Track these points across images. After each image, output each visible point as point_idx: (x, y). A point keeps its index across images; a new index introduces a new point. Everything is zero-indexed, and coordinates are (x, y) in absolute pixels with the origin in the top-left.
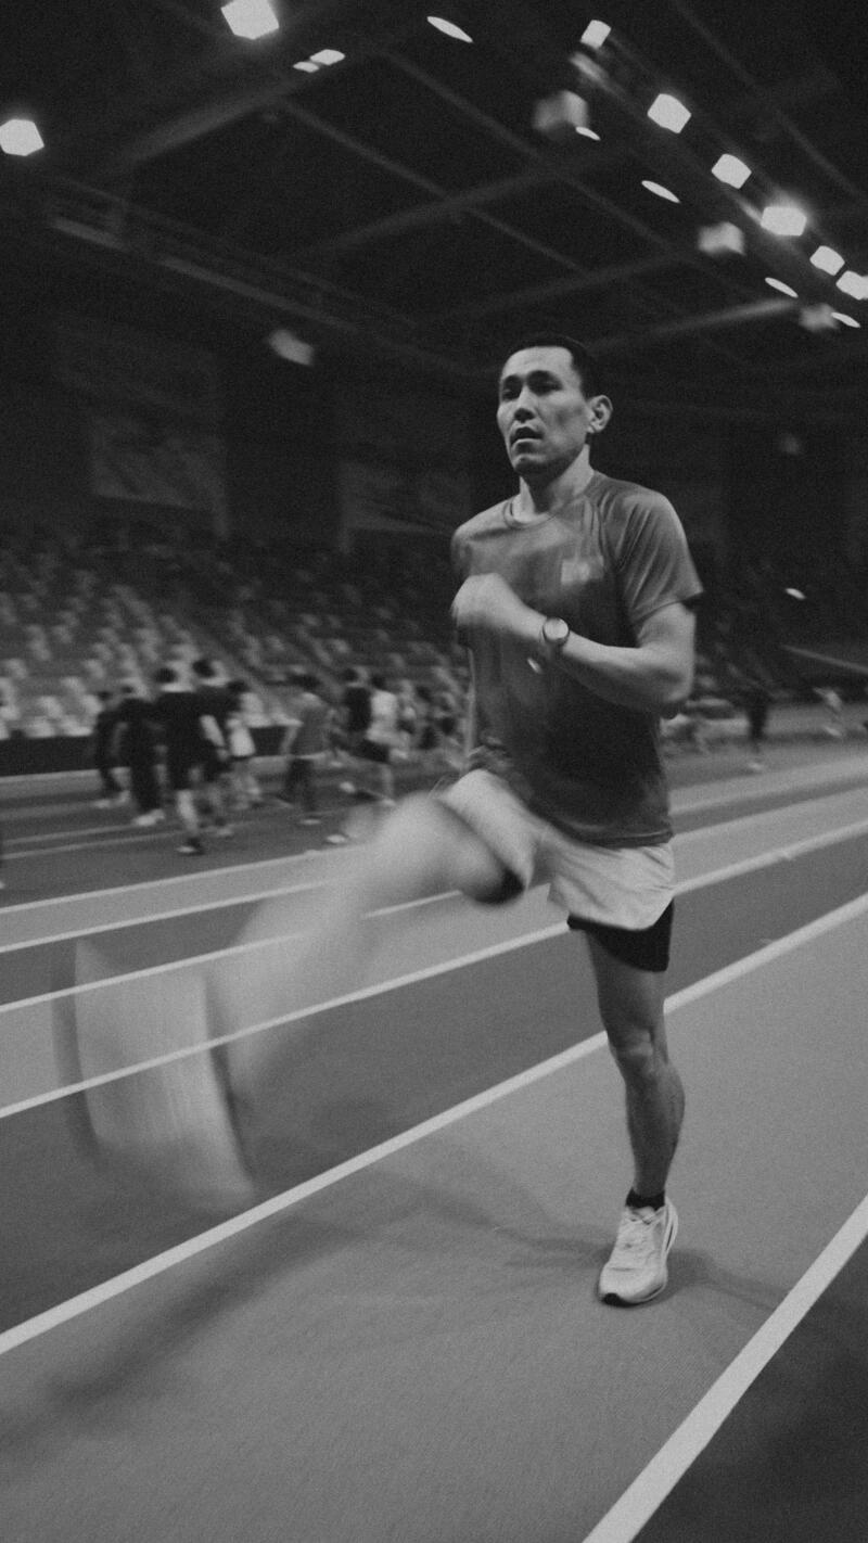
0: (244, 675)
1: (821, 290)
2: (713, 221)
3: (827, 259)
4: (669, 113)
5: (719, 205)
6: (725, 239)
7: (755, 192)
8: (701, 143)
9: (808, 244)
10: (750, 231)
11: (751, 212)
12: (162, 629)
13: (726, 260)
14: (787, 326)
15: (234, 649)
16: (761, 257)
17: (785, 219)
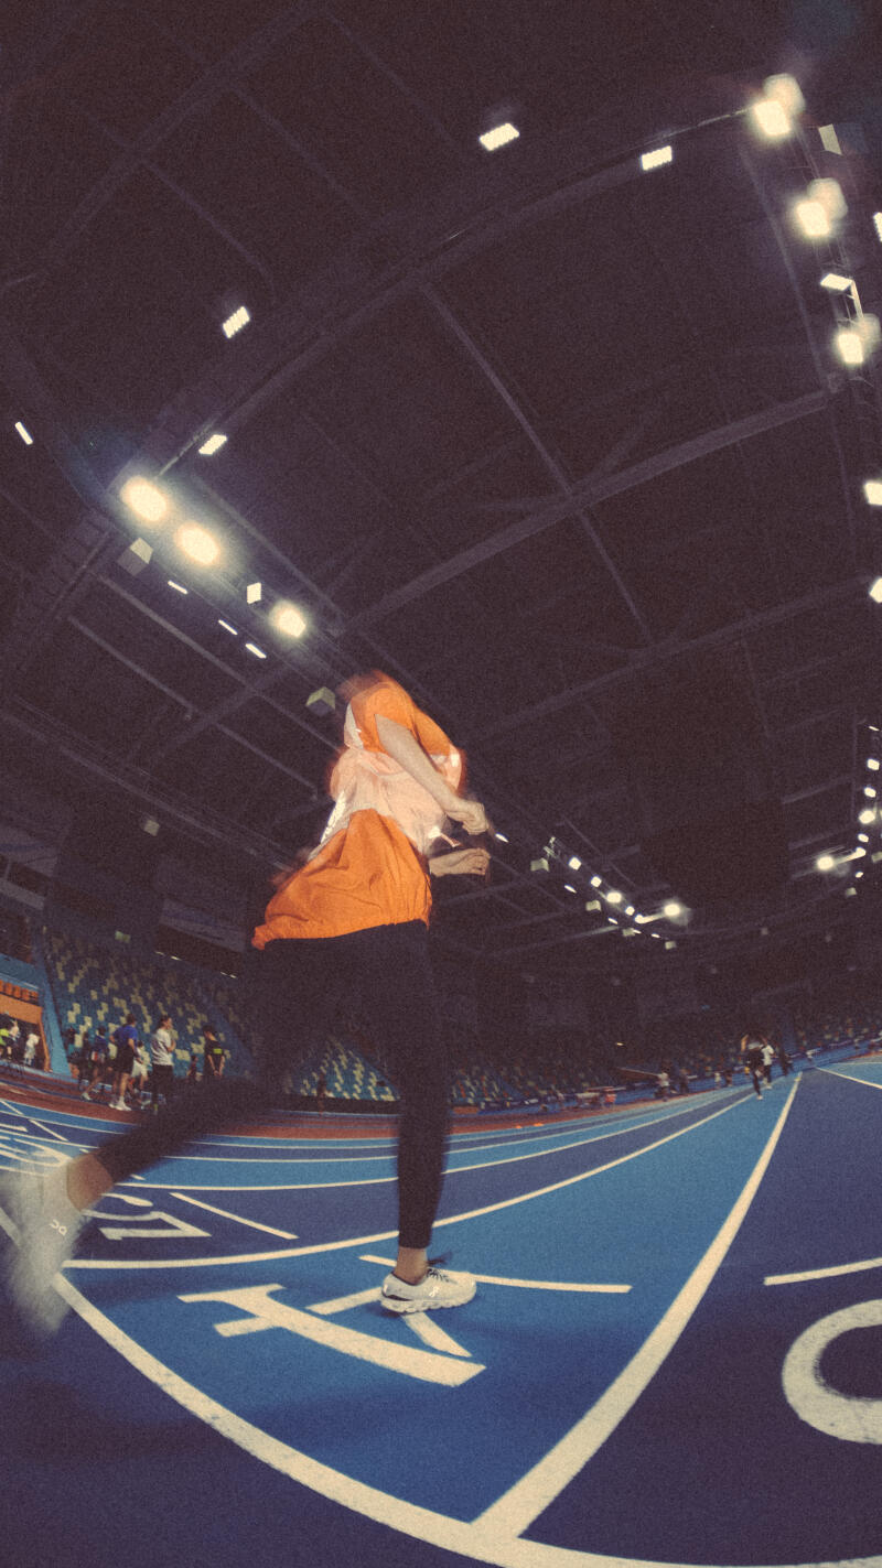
0: (383, 1079)
1: (627, 922)
2: (590, 900)
3: (630, 911)
4: (575, 863)
5: (592, 894)
6: (597, 905)
7: (603, 888)
8: (585, 874)
9: (623, 905)
10: (603, 903)
11: (603, 896)
12: (348, 1056)
13: (595, 912)
14: (616, 936)
15: (379, 1069)
16: (607, 910)
17: (614, 897)
